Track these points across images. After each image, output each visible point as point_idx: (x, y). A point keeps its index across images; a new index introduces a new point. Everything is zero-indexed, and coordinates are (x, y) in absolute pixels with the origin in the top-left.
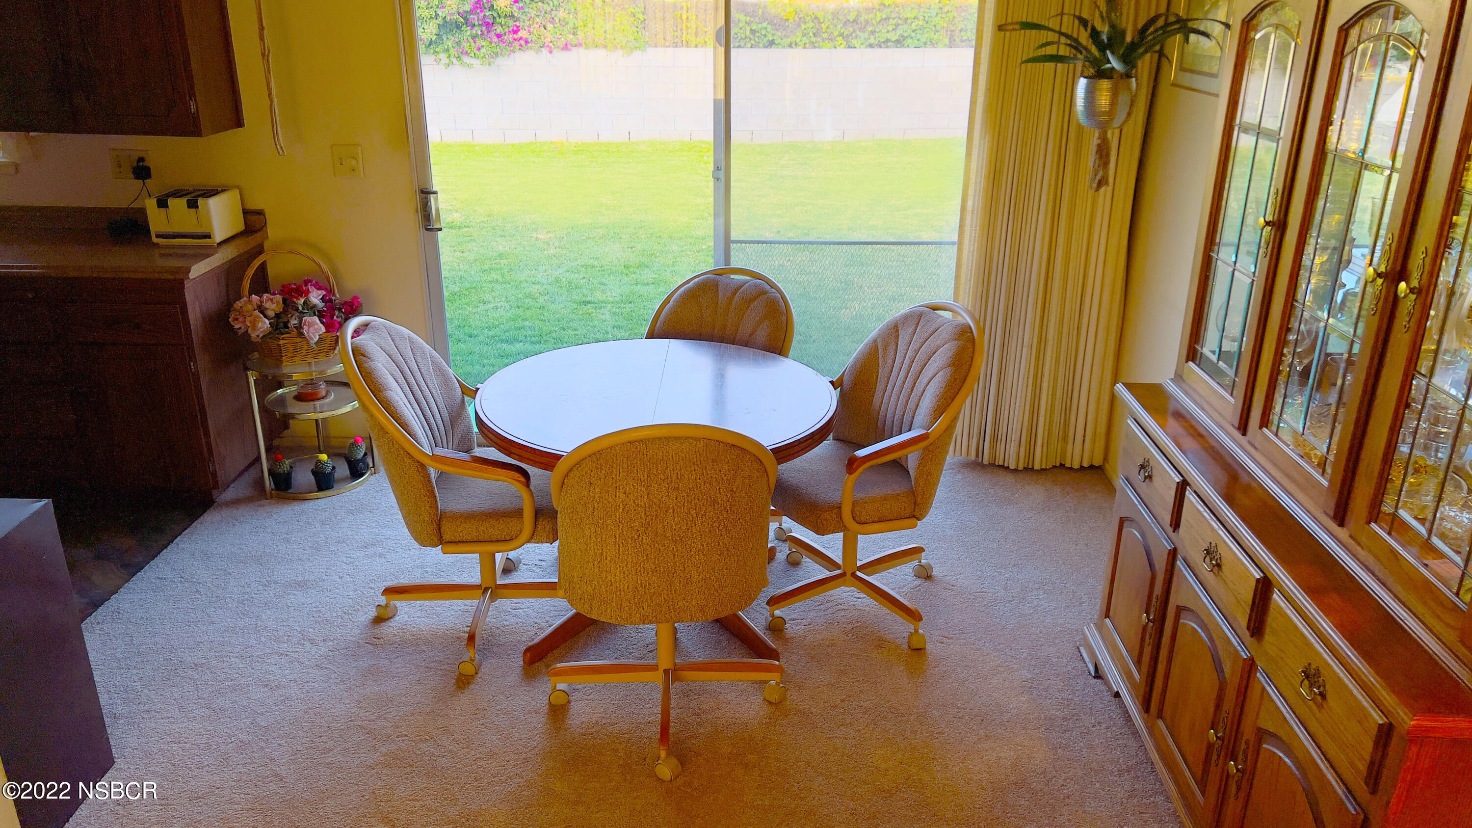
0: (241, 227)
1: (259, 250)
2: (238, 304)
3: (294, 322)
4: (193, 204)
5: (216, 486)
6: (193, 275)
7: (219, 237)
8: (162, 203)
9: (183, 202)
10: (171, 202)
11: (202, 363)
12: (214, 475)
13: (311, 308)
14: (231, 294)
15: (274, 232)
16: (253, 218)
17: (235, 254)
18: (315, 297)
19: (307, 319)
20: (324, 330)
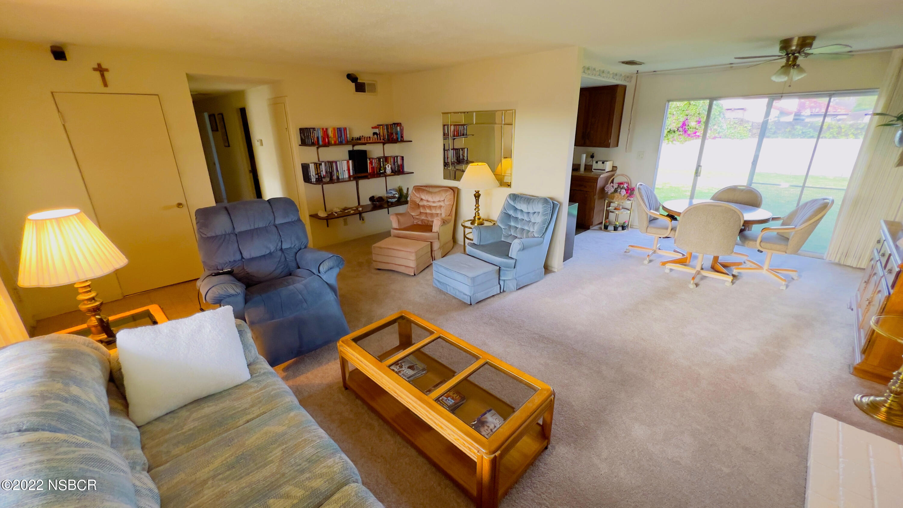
0: (611, 170)
1: (613, 175)
2: (607, 186)
3: (619, 190)
4: (603, 163)
5: (592, 225)
6: (601, 177)
7: (607, 170)
8: (597, 162)
9: (601, 162)
10: (599, 162)
11: (596, 197)
12: (592, 222)
13: (623, 188)
14: (606, 183)
15: (618, 172)
16: (615, 168)
17: (609, 175)
18: (625, 186)
19: (622, 190)
20: (625, 193)
